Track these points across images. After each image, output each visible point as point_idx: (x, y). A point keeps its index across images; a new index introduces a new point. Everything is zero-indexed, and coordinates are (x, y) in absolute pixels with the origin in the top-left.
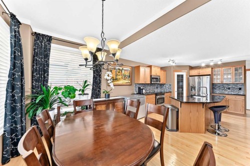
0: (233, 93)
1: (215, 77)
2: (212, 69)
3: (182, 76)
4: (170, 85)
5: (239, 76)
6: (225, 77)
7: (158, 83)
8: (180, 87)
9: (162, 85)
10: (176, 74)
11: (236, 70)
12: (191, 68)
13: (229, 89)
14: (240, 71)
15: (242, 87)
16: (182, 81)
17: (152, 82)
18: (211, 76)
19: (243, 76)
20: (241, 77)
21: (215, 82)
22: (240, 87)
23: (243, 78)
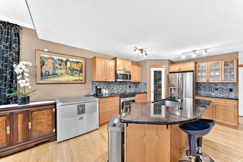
0: (222, 96)
1: (199, 74)
2: (196, 63)
3: (160, 72)
4: (146, 84)
5: (230, 73)
6: (212, 74)
7: (128, 80)
8: (158, 87)
9: (136, 84)
10: (153, 70)
11: (226, 64)
12: (172, 63)
13: (217, 89)
14: (231, 66)
15: (233, 88)
16: (160, 79)
17: (118, 80)
18: (195, 72)
19: (234, 73)
20: (232, 74)
21: (200, 80)
22: (231, 87)
23: (235, 76)
